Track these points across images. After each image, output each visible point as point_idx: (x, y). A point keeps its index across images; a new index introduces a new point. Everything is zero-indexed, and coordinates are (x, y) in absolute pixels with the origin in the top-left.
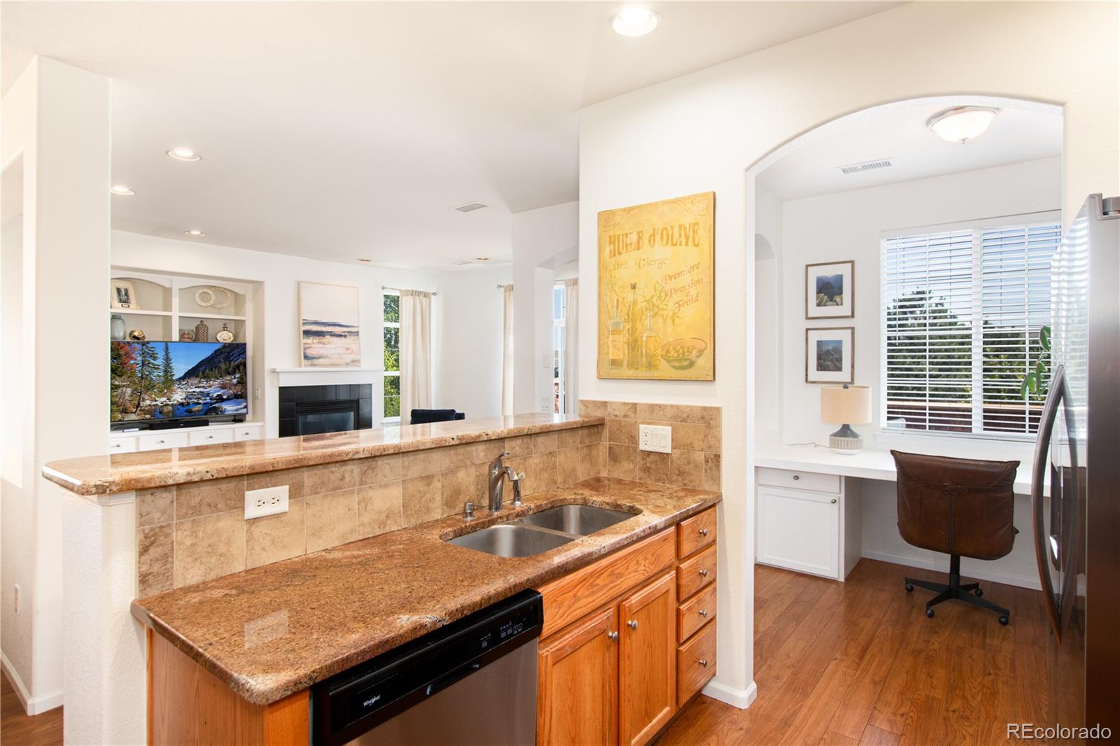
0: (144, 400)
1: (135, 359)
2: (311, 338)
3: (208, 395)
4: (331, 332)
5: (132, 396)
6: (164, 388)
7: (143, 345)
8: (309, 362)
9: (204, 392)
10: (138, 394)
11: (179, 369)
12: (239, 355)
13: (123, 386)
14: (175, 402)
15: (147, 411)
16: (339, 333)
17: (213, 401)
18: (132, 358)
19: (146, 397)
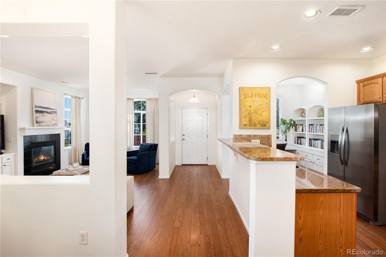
2: (38, 114)
4: (46, 111)
8: (38, 124)
16: (49, 112)
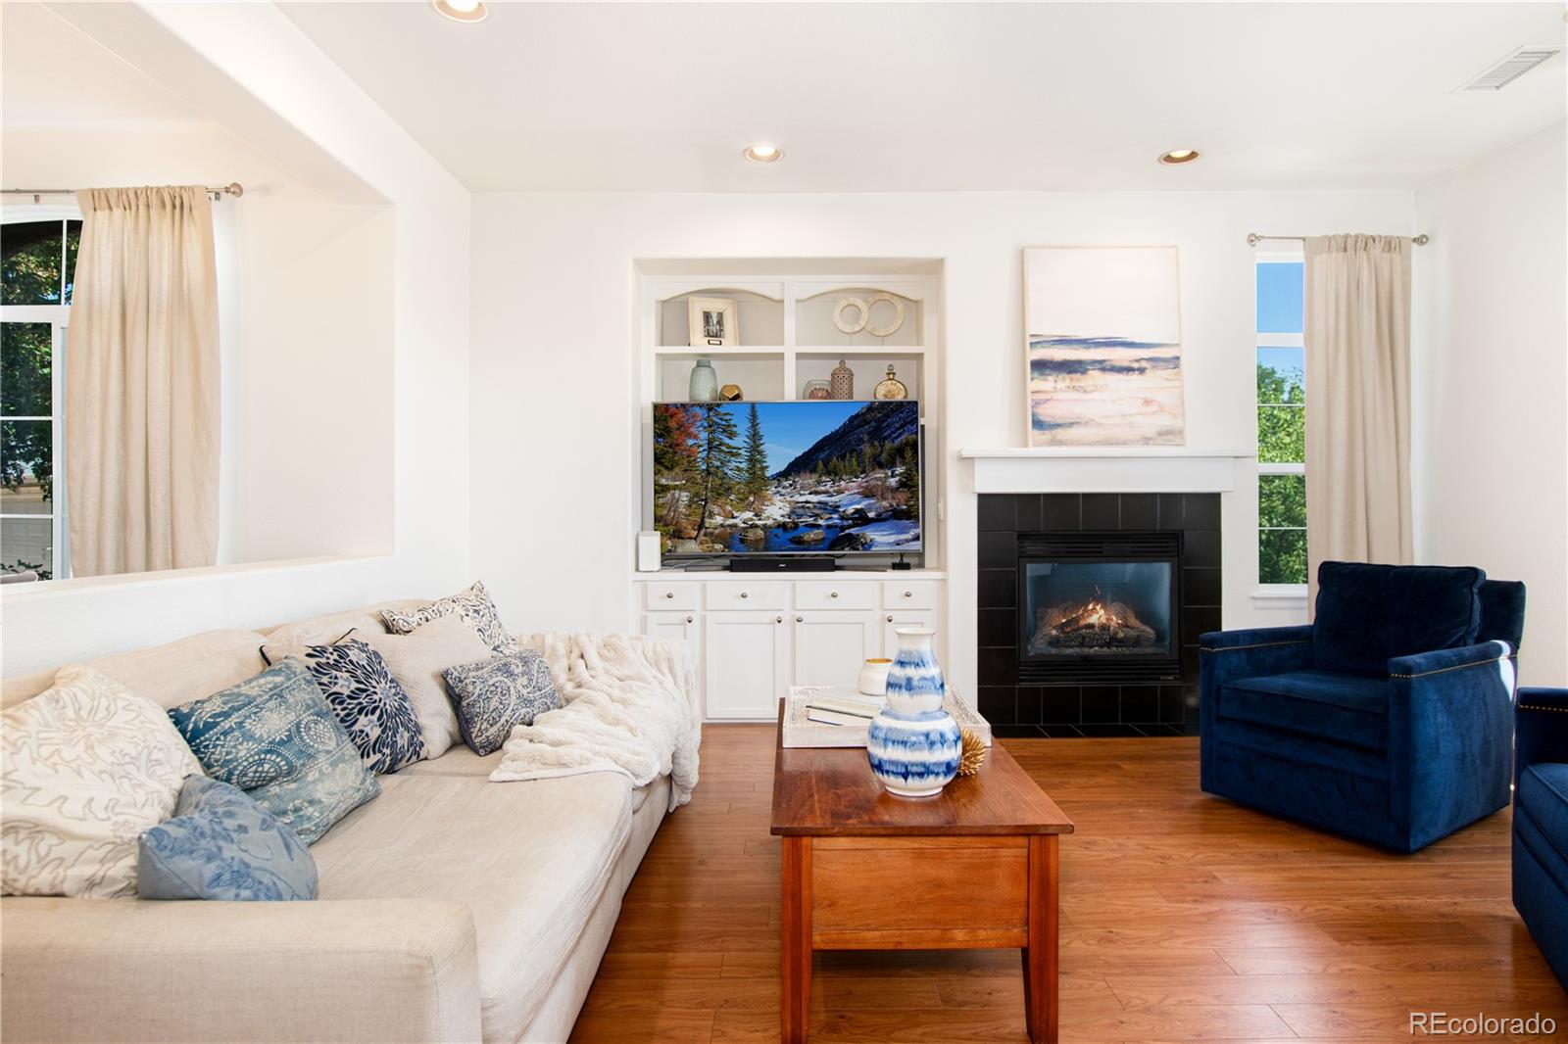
0: (711, 515)
1: (696, 437)
2: (1051, 378)
3: (835, 508)
4: (1103, 362)
5: (690, 506)
6: (750, 493)
7: (710, 410)
8: (1047, 435)
9: (826, 504)
10: (700, 505)
11: (777, 458)
12: (902, 426)
13: (675, 487)
14: (770, 522)
15: (717, 536)
16: (1126, 364)
17: (845, 523)
18: (690, 435)
19: (716, 509)
